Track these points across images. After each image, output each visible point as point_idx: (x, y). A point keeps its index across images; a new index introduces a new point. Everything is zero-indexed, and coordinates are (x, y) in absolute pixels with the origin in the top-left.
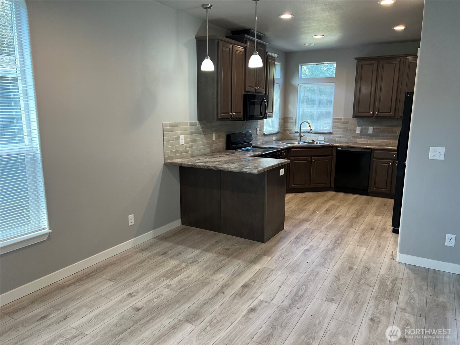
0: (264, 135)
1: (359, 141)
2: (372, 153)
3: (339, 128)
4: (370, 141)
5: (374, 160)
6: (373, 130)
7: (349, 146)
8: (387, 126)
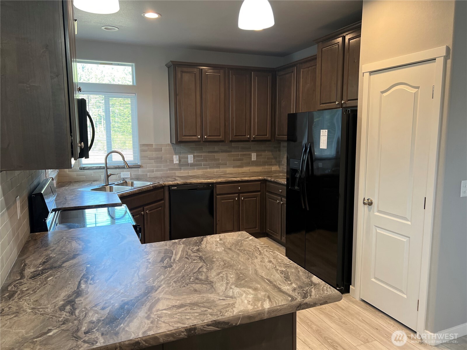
1: (178, 173)
2: (214, 189)
3: (150, 159)
4: (191, 172)
5: (217, 196)
6: (194, 158)
7: (187, 183)
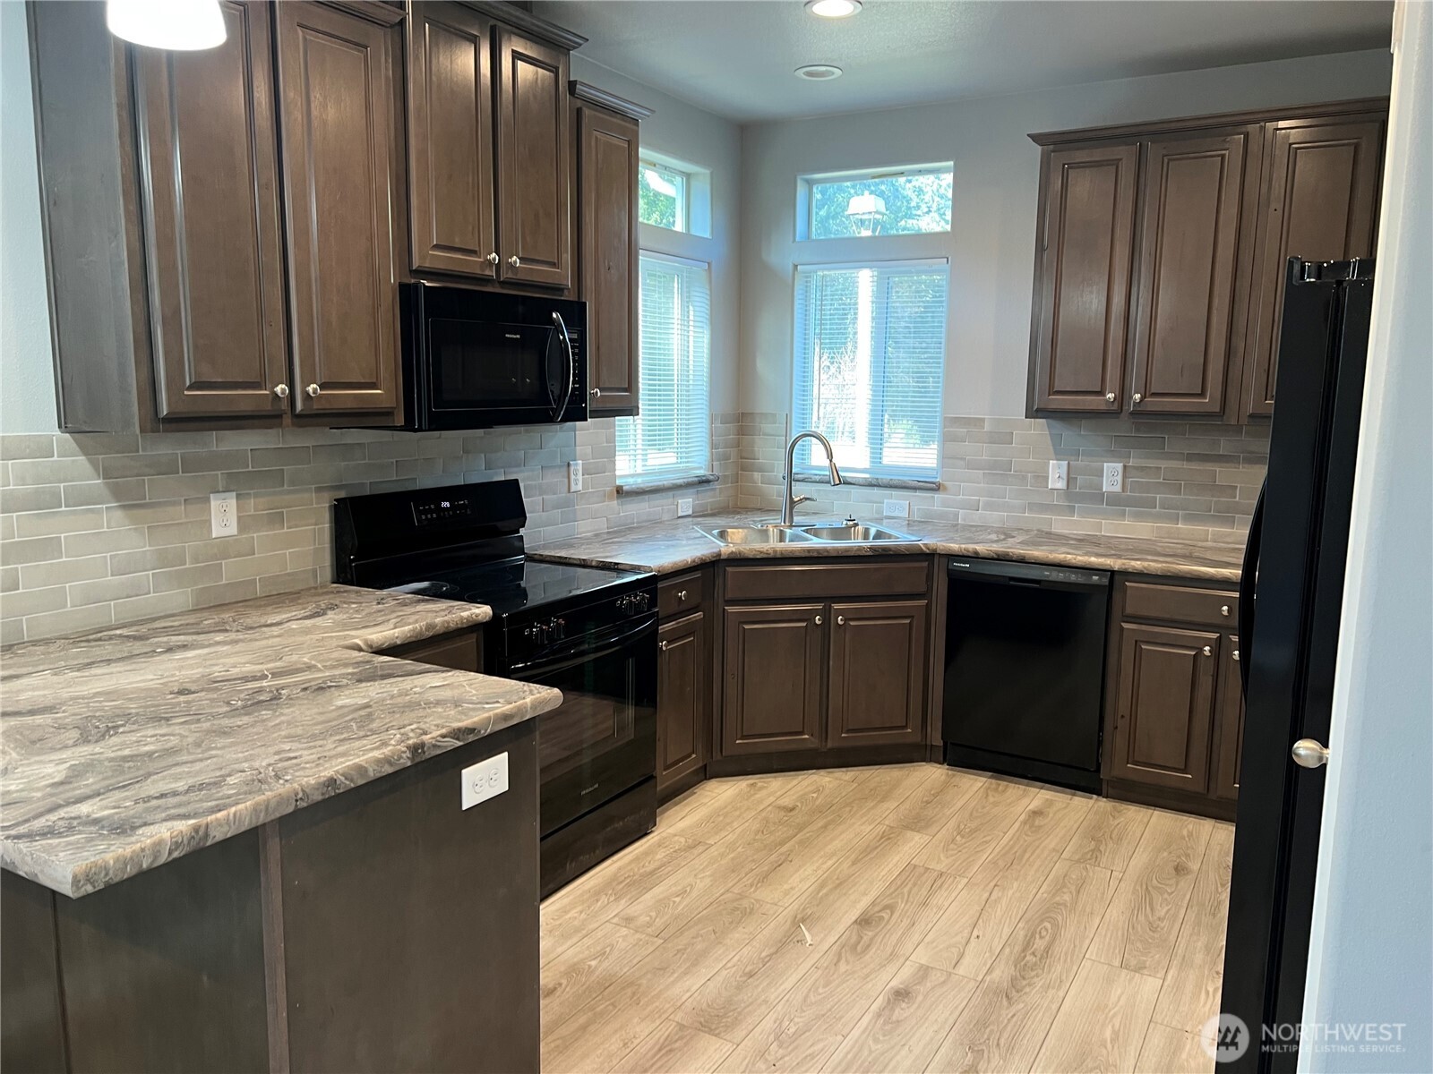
0: (620, 491)
1: (1062, 524)
2: (1117, 596)
3: (971, 466)
4: (1110, 527)
5: (1125, 625)
6: (1124, 477)
7: (1007, 554)
8: (1190, 458)
